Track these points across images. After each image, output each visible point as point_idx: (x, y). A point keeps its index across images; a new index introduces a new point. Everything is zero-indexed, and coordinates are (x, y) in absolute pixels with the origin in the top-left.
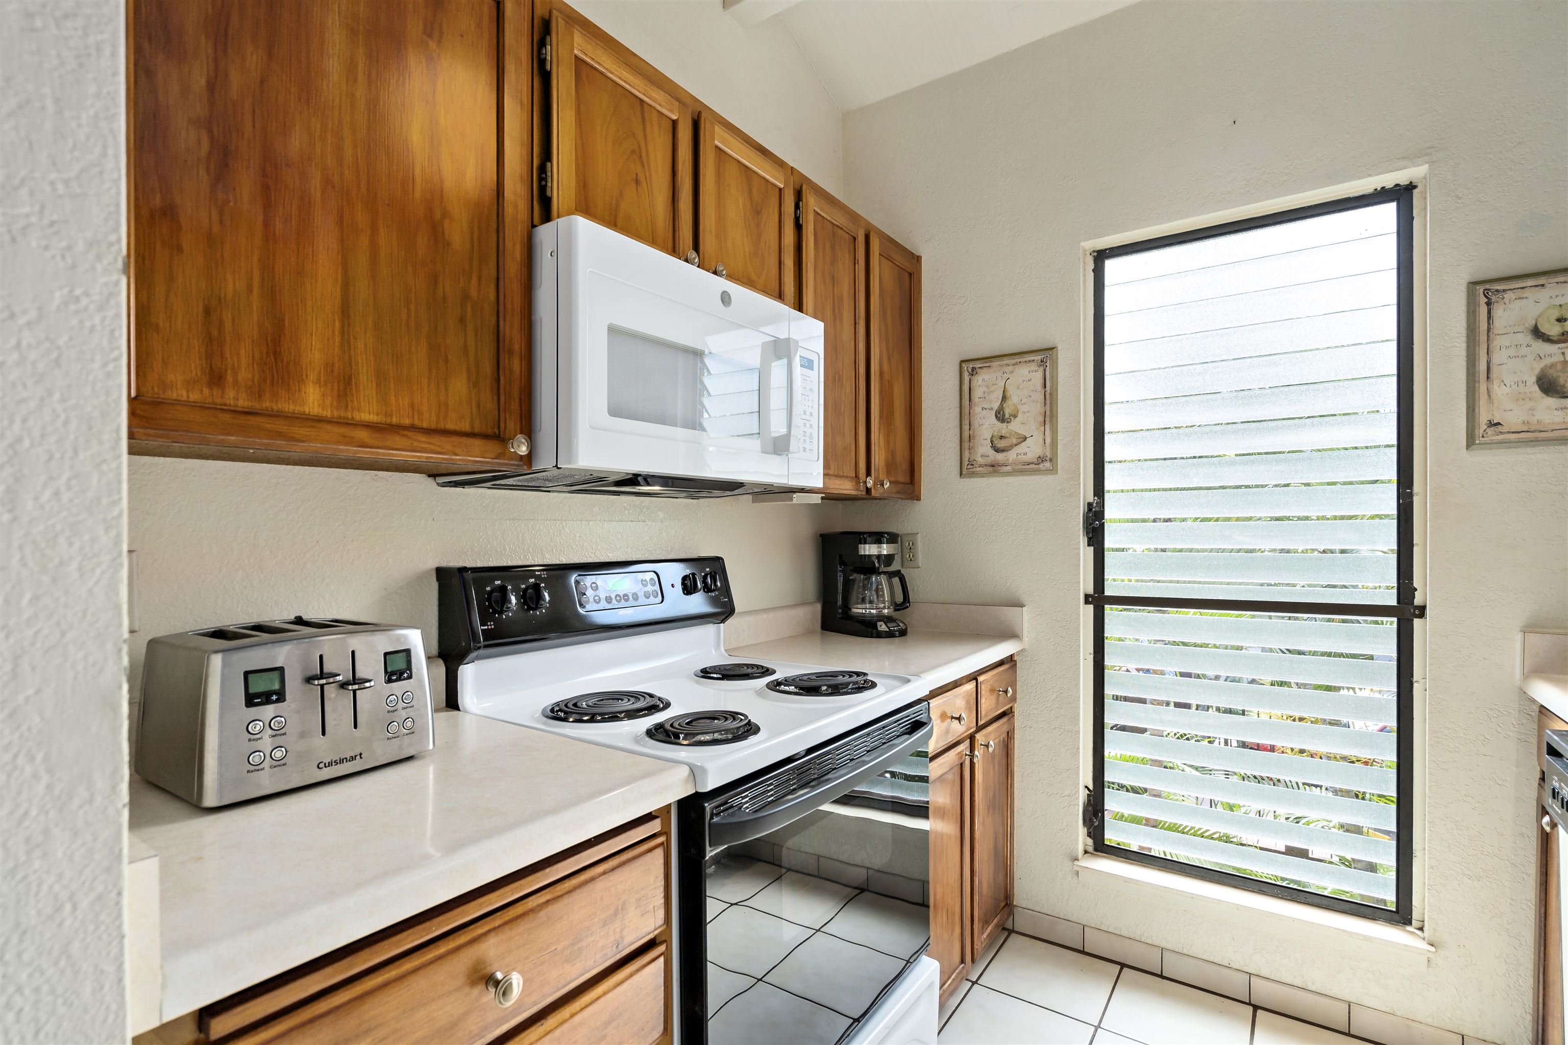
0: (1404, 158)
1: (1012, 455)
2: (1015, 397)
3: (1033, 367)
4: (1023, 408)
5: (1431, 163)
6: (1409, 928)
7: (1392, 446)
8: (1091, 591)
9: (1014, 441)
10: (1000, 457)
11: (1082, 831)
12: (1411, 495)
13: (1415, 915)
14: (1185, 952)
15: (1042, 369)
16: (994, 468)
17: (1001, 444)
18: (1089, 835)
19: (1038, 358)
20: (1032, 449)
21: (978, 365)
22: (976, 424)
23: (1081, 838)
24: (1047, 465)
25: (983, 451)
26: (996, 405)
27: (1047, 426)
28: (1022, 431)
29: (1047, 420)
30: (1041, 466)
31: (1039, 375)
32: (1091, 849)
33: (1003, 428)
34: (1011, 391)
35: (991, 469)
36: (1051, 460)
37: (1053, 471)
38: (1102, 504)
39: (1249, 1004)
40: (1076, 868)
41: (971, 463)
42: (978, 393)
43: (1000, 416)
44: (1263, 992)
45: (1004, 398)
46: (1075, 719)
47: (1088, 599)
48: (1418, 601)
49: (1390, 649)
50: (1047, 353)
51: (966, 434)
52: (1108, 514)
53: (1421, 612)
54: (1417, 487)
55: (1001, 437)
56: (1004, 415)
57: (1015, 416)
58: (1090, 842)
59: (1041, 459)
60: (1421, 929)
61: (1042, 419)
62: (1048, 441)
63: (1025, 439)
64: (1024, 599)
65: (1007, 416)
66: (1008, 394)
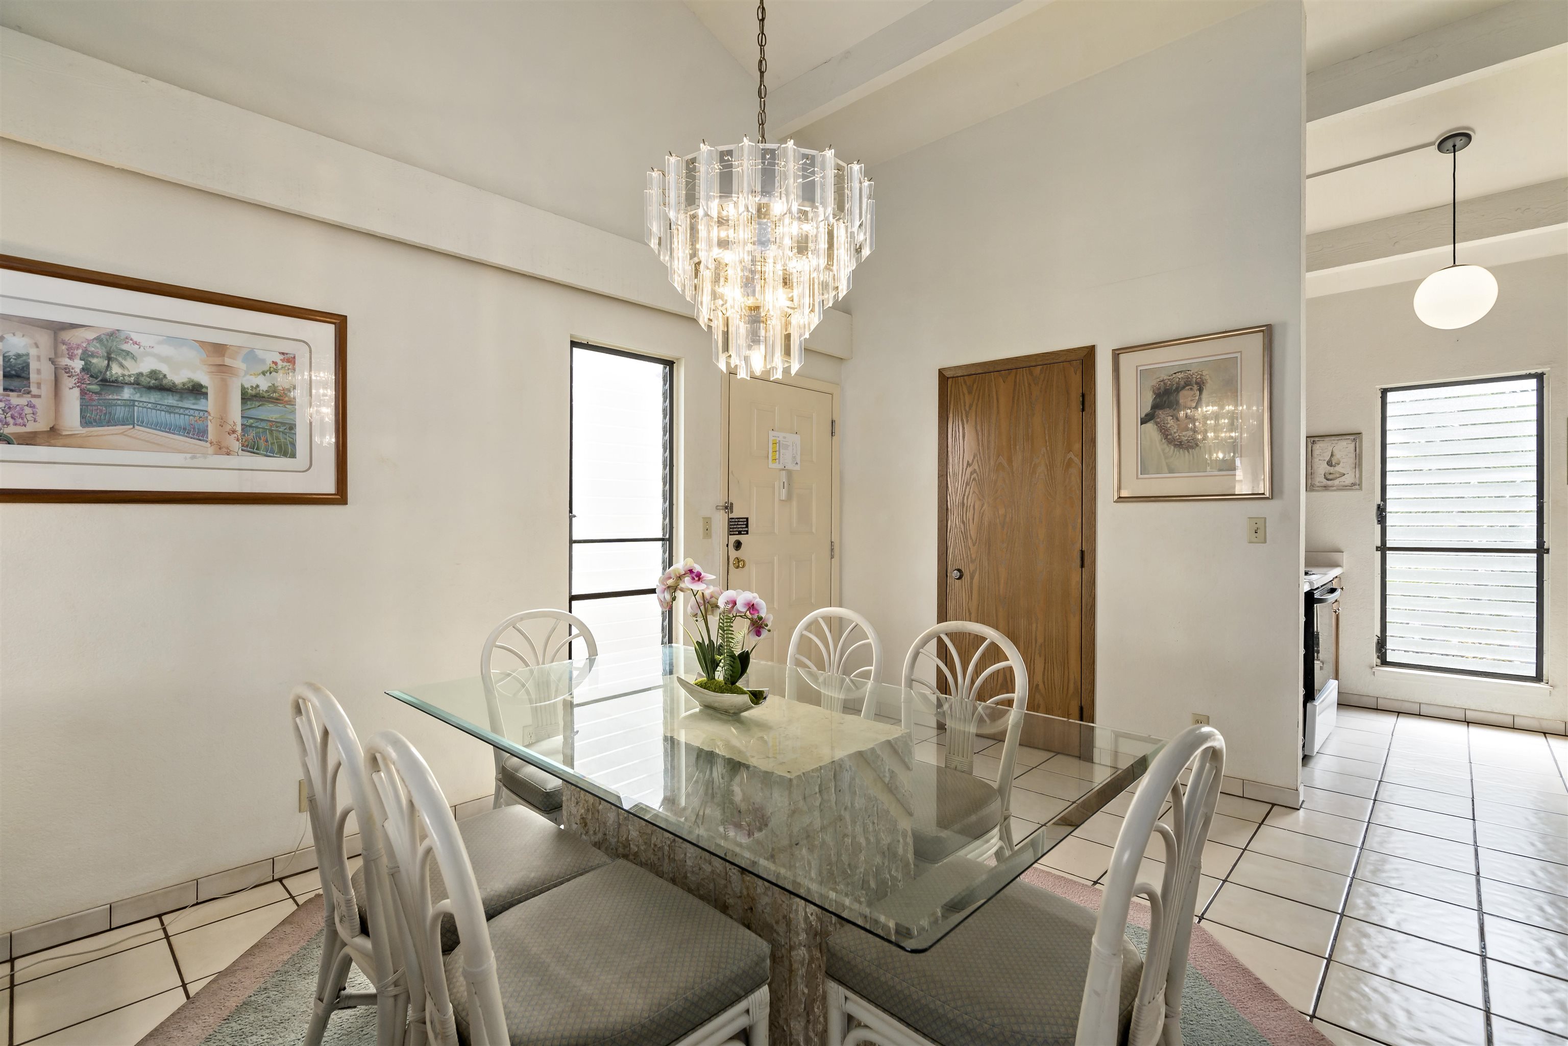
0: (1539, 364)
1: (1336, 482)
2: (1338, 455)
3: (1349, 441)
4: (1342, 461)
5: (1551, 368)
6: (1542, 683)
7: (1534, 481)
8: (1379, 545)
9: (1338, 476)
10: (1329, 483)
11: (1375, 655)
12: (1543, 503)
13: (1545, 678)
14: (1432, 703)
15: (1354, 443)
16: (1326, 488)
17: (1330, 477)
18: (1378, 657)
19: (1352, 437)
20: (1348, 479)
21: (1316, 439)
22: (1315, 467)
23: (1375, 660)
24: (1357, 487)
25: (1320, 479)
26: (1327, 459)
27: (1357, 469)
28: (1343, 471)
29: (1357, 466)
30: (1353, 487)
31: (1353, 445)
32: (1379, 664)
33: (1331, 469)
34: (1336, 452)
35: (1324, 488)
36: (1359, 485)
37: (1361, 489)
38: (1385, 505)
39: (1465, 721)
40: (1373, 670)
41: (1312, 485)
42: (1316, 453)
43: (1330, 463)
44: (1471, 715)
45: (1332, 455)
46: (1373, 603)
47: (1377, 549)
48: (1546, 547)
49: (1534, 568)
50: (1357, 436)
51: (1309, 471)
52: (1388, 510)
53: (1547, 551)
54: (1545, 499)
55: (1330, 474)
56: (1332, 463)
57: (1338, 464)
58: (1379, 661)
59: (1353, 484)
60: (1547, 683)
61: (1354, 466)
62: (1357, 476)
63: (1344, 475)
64: (1343, 549)
65: (1334, 464)
66: (1334, 454)
